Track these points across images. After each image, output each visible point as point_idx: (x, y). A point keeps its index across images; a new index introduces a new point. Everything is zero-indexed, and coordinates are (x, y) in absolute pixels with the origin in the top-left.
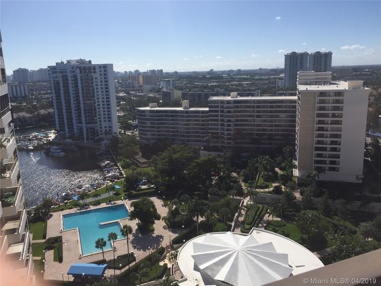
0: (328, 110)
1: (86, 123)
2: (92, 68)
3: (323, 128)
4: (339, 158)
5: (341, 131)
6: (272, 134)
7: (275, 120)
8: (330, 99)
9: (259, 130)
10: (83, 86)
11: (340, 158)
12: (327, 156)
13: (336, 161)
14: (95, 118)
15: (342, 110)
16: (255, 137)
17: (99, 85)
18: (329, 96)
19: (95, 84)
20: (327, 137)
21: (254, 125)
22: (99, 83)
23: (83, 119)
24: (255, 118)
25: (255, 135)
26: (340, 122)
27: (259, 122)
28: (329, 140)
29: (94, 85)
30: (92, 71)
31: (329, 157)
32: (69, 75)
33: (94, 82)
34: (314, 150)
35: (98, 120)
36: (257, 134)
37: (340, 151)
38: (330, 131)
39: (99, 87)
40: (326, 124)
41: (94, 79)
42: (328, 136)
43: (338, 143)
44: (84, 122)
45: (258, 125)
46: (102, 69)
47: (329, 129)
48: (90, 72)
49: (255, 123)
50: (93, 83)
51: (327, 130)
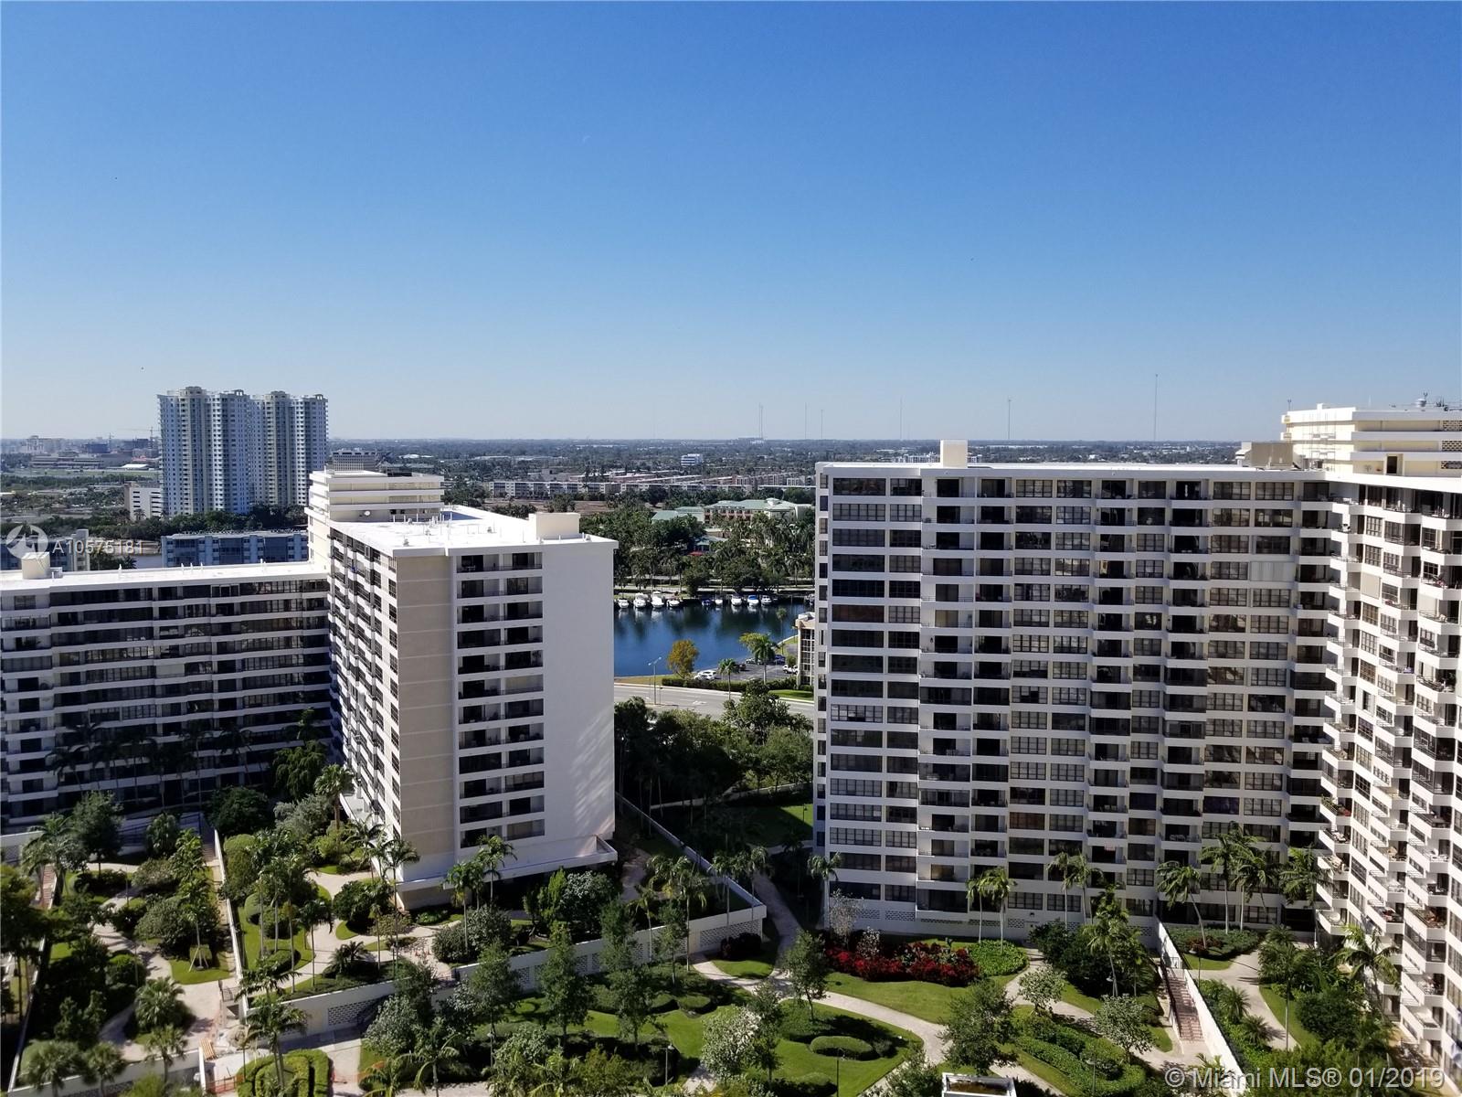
0: (494, 618)
3: (481, 683)
4: (540, 784)
5: (540, 689)
6: (234, 719)
7: (243, 661)
8: (497, 581)
9: (175, 709)
11: (542, 786)
12: (503, 786)
13: (528, 800)
15: (539, 616)
16: (160, 740)
18: (495, 568)
20: (495, 717)
21: (152, 692)
24: (157, 663)
25: (160, 730)
26: (533, 659)
27: (176, 676)
28: (504, 725)
31: (508, 789)
34: (458, 769)
36: (169, 729)
37: (540, 761)
38: (509, 692)
40: (488, 669)
42: (502, 712)
43: (532, 732)
45: (173, 690)
47: (503, 687)
49: (158, 682)
51: (495, 692)
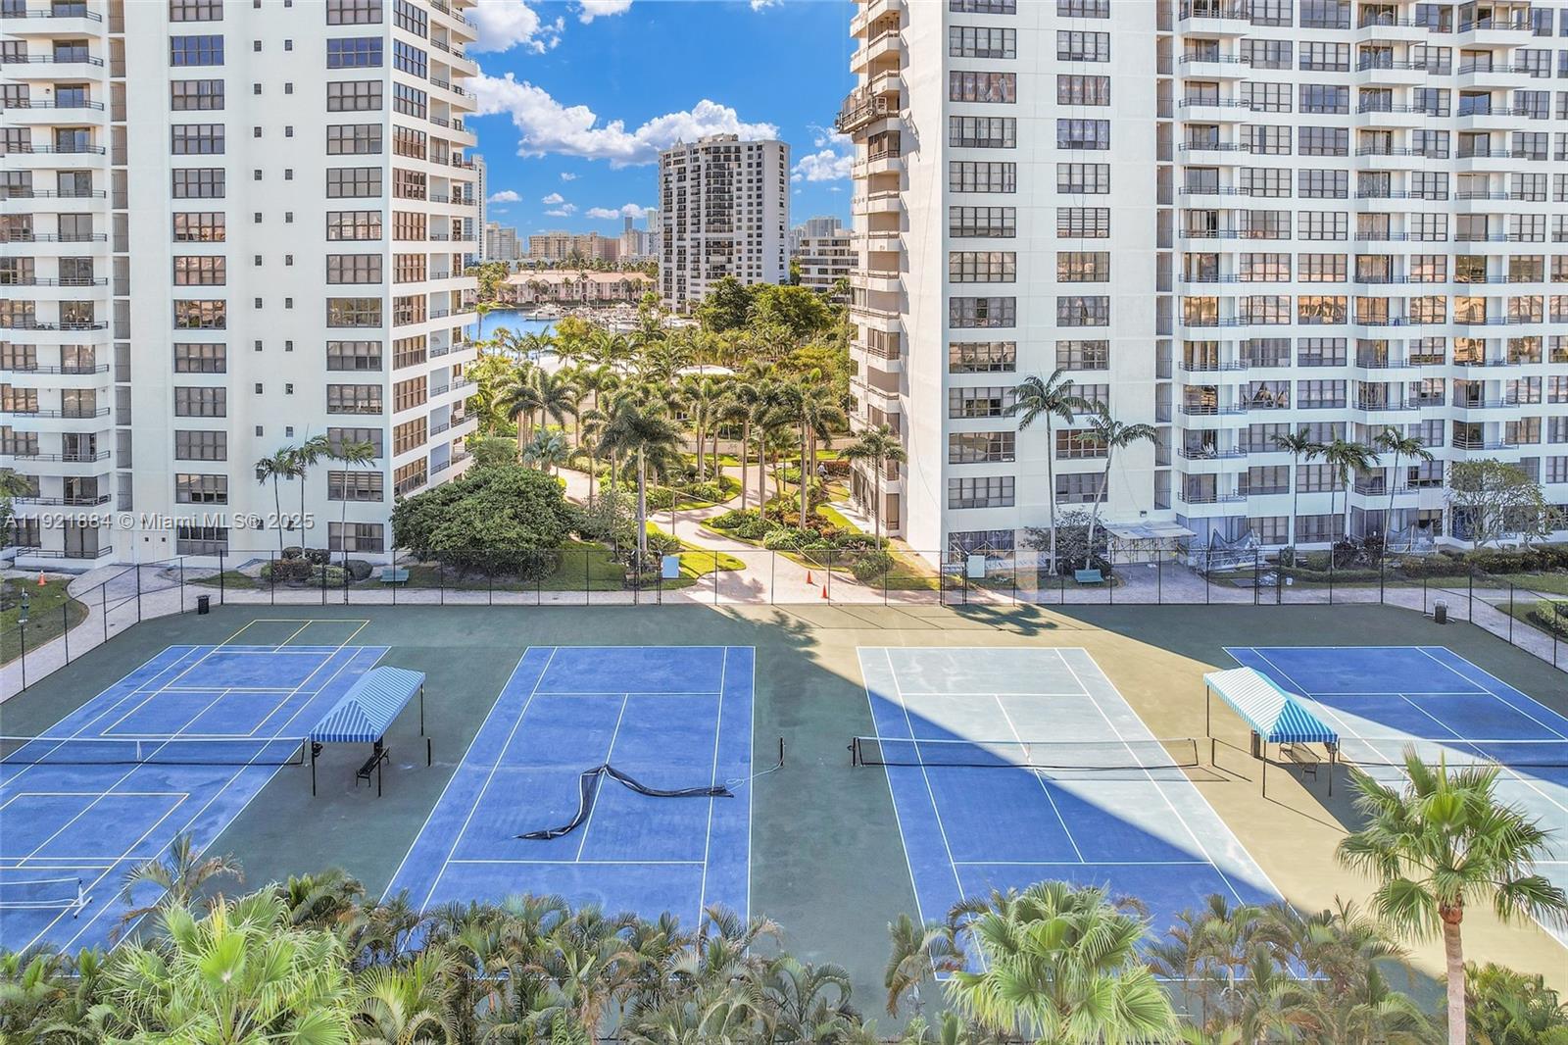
1: (708, 277)
2: (733, 149)
10: (708, 192)
14: (728, 266)
17: (745, 189)
19: (735, 185)
22: (745, 185)
23: (703, 266)
29: (733, 188)
30: (733, 157)
32: (689, 166)
33: (734, 181)
35: (736, 271)
39: (744, 193)
41: (735, 174)
44: (703, 274)
46: (755, 152)
48: (727, 159)
50: (730, 184)
